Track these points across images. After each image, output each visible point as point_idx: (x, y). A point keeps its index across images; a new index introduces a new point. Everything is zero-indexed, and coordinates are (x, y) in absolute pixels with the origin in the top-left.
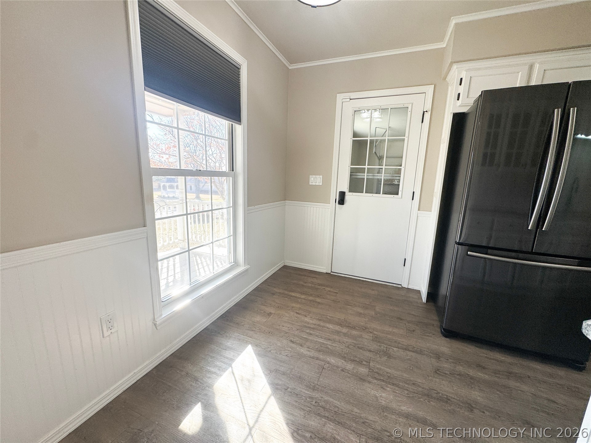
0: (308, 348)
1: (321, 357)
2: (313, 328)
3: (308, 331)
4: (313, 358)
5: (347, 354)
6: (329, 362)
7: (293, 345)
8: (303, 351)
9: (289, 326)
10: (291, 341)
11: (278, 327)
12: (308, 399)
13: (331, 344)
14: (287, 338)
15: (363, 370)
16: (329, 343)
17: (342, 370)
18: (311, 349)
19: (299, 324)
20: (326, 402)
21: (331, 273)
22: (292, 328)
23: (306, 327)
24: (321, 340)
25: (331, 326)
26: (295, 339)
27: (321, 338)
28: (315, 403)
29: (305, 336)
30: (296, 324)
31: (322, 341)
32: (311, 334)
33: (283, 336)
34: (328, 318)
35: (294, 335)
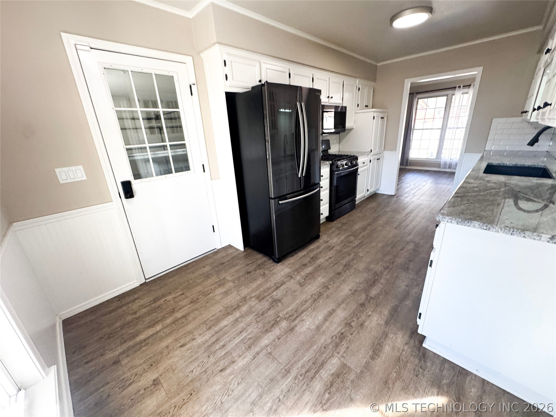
0: (240, 356)
1: (257, 349)
2: (217, 340)
3: (218, 347)
4: (255, 357)
5: (264, 327)
6: (265, 345)
7: (228, 371)
8: (241, 363)
9: (196, 364)
10: (221, 371)
11: (190, 379)
12: (297, 381)
13: (247, 334)
14: (214, 374)
15: (284, 324)
16: (244, 335)
17: (279, 339)
18: (243, 354)
19: (202, 352)
20: (303, 366)
21: (147, 281)
22: (203, 362)
23: (210, 346)
24: (237, 340)
25: (224, 323)
26: (221, 366)
27: (234, 338)
28: (301, 376)
29: (223, 353)
30: (198, 355)
31: (239, 340)
32: (224, 345)
33: (208, 378)
34: (213, 320)
35: (215, 363)
